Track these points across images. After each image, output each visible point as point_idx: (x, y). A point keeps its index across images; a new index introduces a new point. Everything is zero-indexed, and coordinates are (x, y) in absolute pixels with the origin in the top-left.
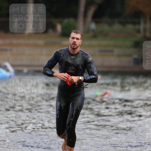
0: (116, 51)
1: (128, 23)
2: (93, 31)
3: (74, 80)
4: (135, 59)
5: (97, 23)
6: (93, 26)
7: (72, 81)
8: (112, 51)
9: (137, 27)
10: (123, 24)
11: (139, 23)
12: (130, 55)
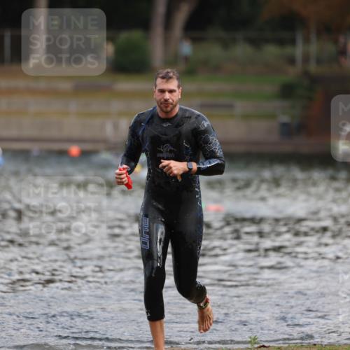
0: (240, 106)
1: (267, 41)
2: (186, 59)
3: (173, 168)
4: (284, 125)
5: (195, 40)
6: (186, 48)
7: (170, 171)
8: (230, 107)
9: (288, 50)
10: (256, 43)
11: (293, 42)
12: (272, 116)
